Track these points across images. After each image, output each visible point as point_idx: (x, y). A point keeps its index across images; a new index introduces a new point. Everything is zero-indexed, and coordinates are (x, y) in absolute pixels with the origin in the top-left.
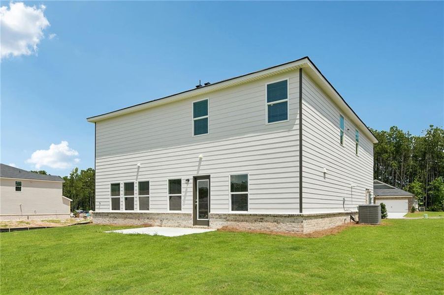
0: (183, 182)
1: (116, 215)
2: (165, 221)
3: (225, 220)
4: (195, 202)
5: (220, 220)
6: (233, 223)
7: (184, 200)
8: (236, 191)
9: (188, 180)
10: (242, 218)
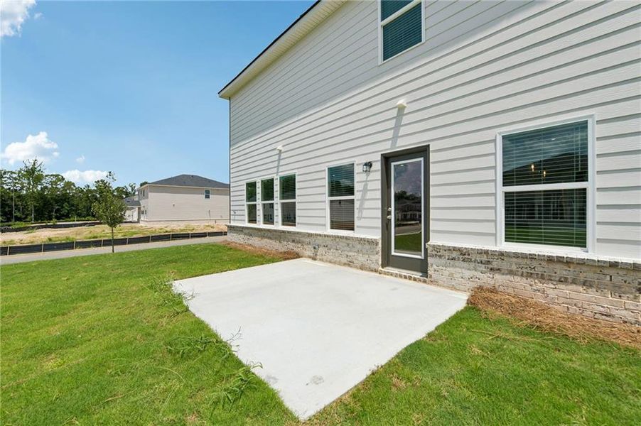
0: (358, 169)
1: (251, 232)
2: (321, 250)
3: (482, 267)
4: (385, 213)
5: (465, 265)
6: (518, 282)
7: (361, 209)
8: (519, 183)
9: (369, 165)
10: (561, 271)
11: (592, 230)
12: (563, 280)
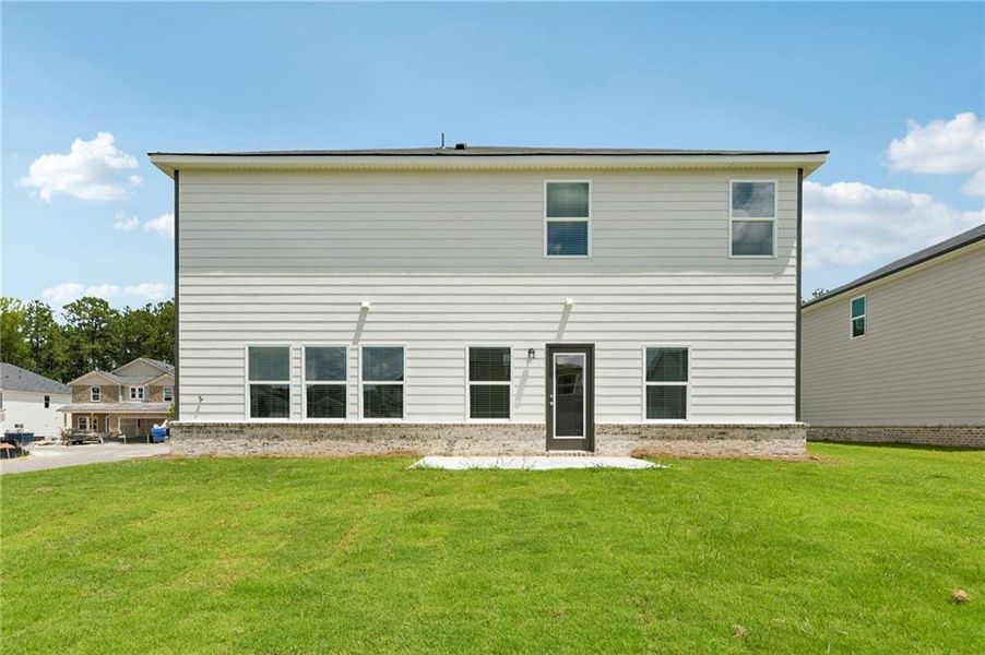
0: (516, 354)
1: (275, 431)
3: (636, 437)
4: (549, 400)
5: (623, 437)
6: (657, 443)
7: (519, 395)
9: (531, 351)
10: (678, 432)
11: (690, 410)
12: (679, 438)
